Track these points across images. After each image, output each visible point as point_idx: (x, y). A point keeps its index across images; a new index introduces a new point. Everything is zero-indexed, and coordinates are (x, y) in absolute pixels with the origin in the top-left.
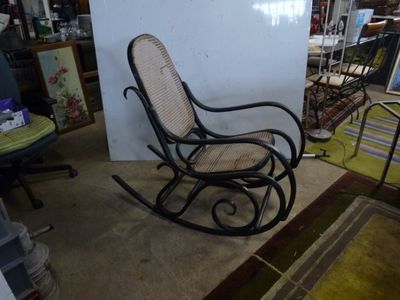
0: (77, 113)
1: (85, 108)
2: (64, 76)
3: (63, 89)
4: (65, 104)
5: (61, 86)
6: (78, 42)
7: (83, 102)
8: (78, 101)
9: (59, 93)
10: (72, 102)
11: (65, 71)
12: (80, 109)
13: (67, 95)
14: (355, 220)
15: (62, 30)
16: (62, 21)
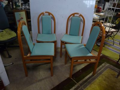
2: (22, 20)
6: (27, 10)
11: (22, 18)
15: (23, 6)
16: (24, 4)
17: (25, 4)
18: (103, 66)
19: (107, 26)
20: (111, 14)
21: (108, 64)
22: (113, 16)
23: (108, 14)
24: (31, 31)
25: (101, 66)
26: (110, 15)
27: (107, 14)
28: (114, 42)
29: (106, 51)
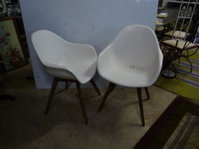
0: (17, 59)
1: (22, 56)
2: (8, 37)
3: (8, 45)
4: (10, 54)
5: (7, 43)
6: (16, 17)
7: (21, 52)
8: (18, 52)
9: (5, 48)
10: (14, 53)
11: (8, 34)
12: (19, 57)
13: (11, 49)
14: (185, 131)
15: (9, 9)
16: (11, 4)
17: (13, 4)
18: (186, 122)
19: (180, 38)
20: (188, 15)
21: (193, 117)
22: (191, 18)
23: (182, 14)
24: (29, 57)
25: (181, 124)
26: (186, 16)
27: (180, 16)
28: (191, 66)
29: (182, 86)
